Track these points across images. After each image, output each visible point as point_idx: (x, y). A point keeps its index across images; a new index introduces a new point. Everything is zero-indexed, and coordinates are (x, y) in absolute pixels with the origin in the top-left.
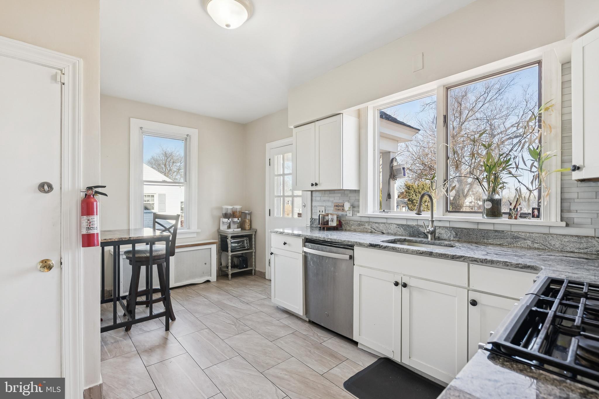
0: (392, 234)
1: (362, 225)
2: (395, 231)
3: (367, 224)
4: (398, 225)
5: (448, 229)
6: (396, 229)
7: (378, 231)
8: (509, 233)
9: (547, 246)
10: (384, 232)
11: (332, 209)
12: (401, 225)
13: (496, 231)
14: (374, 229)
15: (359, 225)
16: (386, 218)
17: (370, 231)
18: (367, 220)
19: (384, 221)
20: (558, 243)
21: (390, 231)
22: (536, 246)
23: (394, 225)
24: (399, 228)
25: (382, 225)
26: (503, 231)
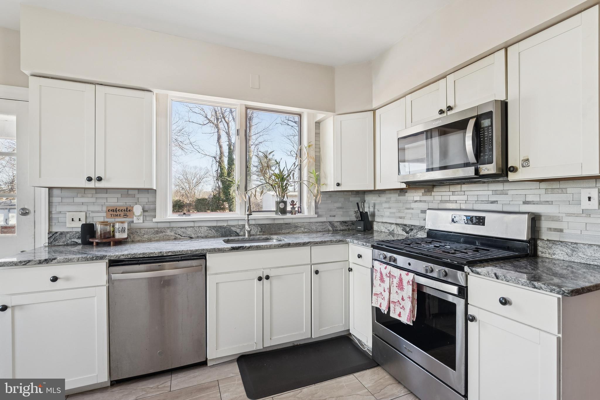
0: (202, 237)
1: (161, 232)
2: (206, 234)
3: (168, 231)
4: (209, 227)
5: (255, 226)
6: (207, 231)
7: (184, 237)
8: (293, 224)
9: (310, 230)
10: (193, 236)
11: (105, 214)
12: (213, 227)
13: (286, 224)
14: (179, 235)
15: (157, 232)
16: (193, 221)
17: (174, 238)
18: (168, 225)
19: (192, 224)
20: (314, 227)
21: (200, 234)
22: (306, 230)
23: (205, 227)
24: (210, 230)
25: (189, 229)
26: (290, 223)
